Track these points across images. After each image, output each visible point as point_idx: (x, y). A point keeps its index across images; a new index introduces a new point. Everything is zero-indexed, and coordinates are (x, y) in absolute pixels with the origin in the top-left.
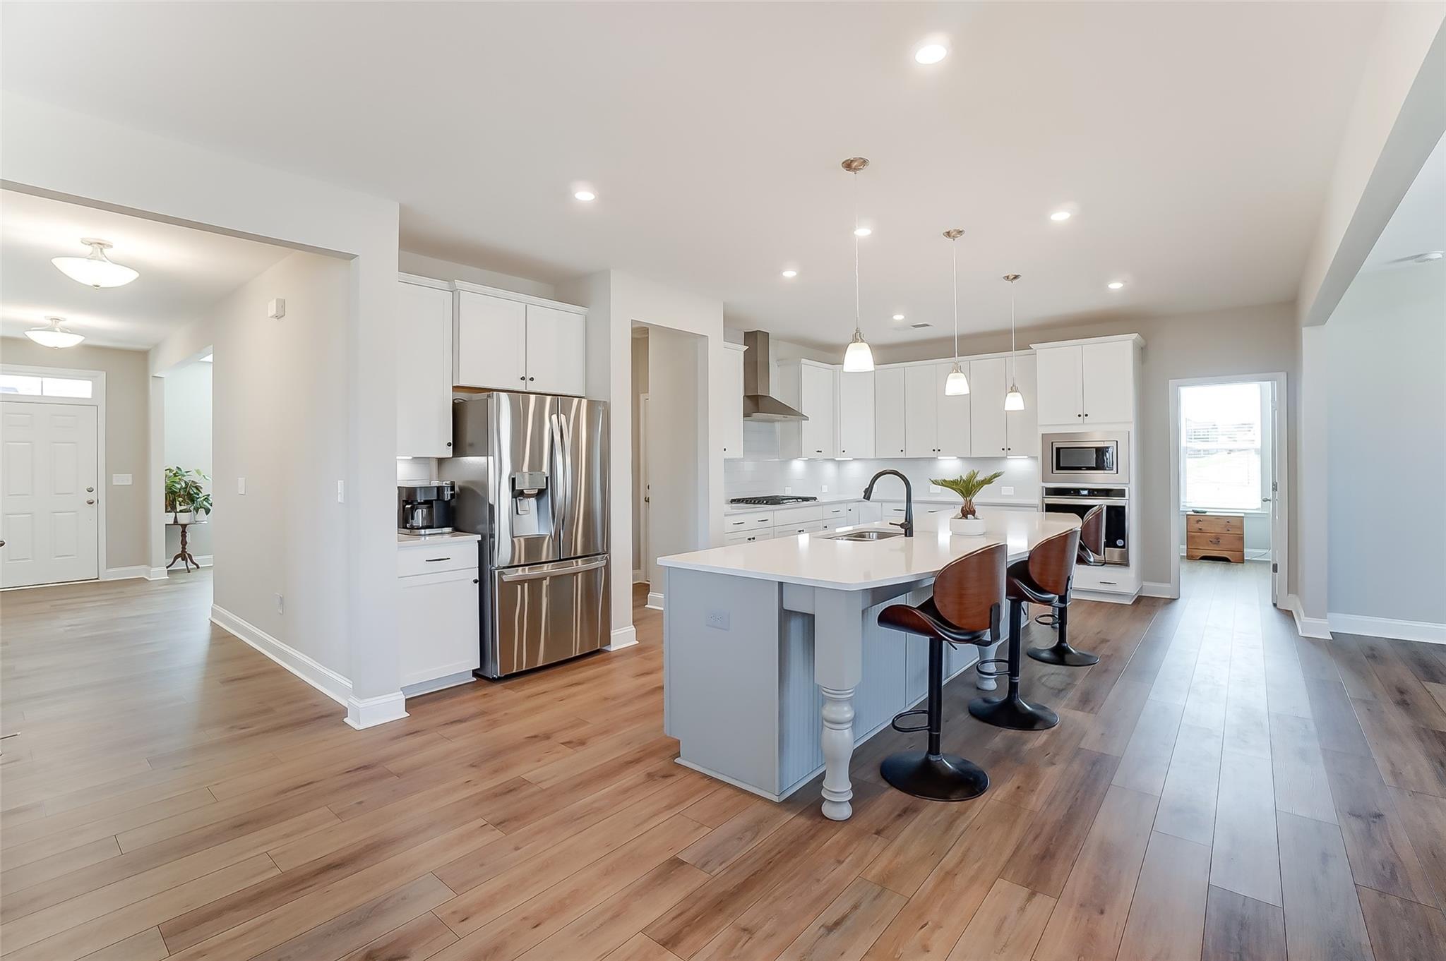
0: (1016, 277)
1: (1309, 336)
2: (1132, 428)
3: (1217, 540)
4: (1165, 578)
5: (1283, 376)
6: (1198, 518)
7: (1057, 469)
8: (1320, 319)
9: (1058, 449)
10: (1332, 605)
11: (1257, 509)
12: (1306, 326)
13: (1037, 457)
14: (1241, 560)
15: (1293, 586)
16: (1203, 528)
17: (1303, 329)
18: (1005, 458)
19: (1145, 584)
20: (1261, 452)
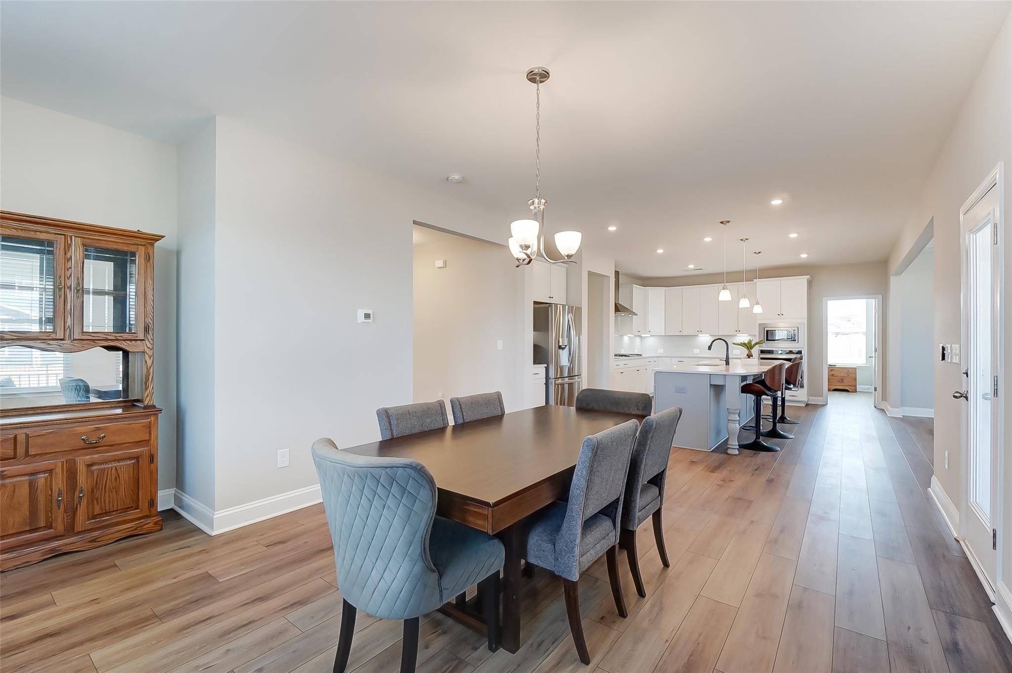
0: (759, 253)
1: (894, 281)
2: (806, 321)
3: (842, 380)
4: (820, 395)
5: (880, 297)
6: (832, 369)
7: (767, 341)
8: (899, 273)
9: (767, 331)
10: (903, 404)
11: (864, 364)
12: (892, 275)
13: (756, 335)
14: (856, 391)
15: (884, 398)
16: (834, 374)
17: (891, 277)
18: (735, 335)
19: (810, 398)
20: (867, 334)
